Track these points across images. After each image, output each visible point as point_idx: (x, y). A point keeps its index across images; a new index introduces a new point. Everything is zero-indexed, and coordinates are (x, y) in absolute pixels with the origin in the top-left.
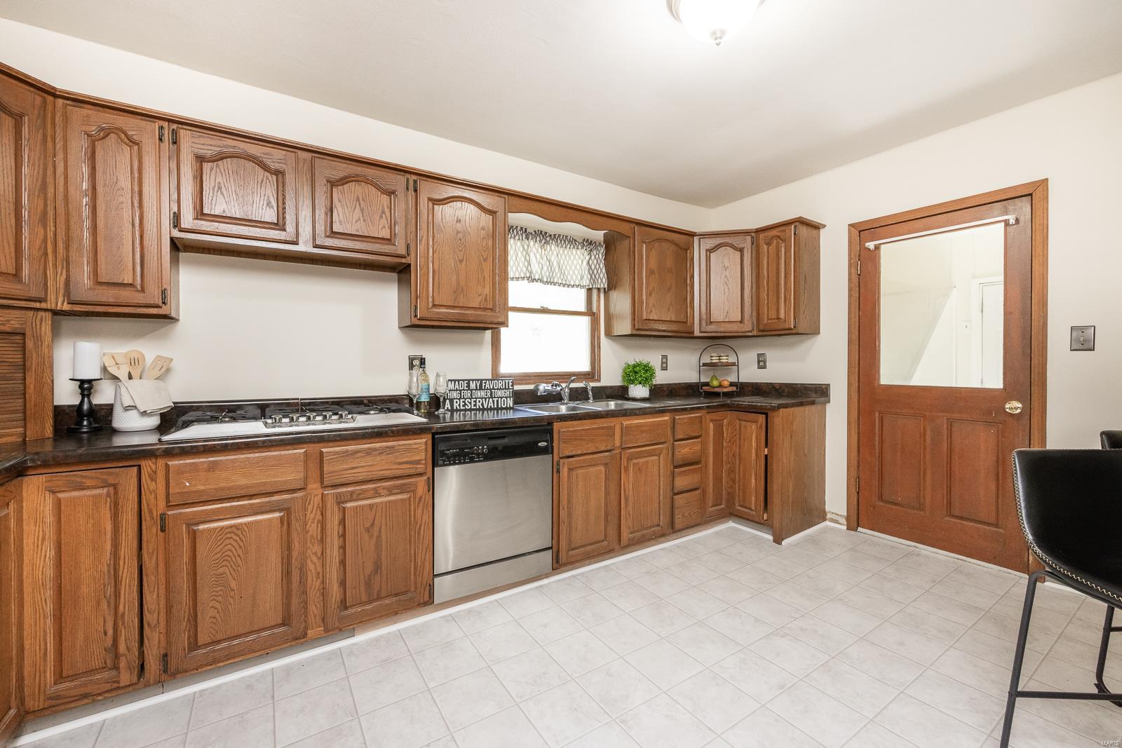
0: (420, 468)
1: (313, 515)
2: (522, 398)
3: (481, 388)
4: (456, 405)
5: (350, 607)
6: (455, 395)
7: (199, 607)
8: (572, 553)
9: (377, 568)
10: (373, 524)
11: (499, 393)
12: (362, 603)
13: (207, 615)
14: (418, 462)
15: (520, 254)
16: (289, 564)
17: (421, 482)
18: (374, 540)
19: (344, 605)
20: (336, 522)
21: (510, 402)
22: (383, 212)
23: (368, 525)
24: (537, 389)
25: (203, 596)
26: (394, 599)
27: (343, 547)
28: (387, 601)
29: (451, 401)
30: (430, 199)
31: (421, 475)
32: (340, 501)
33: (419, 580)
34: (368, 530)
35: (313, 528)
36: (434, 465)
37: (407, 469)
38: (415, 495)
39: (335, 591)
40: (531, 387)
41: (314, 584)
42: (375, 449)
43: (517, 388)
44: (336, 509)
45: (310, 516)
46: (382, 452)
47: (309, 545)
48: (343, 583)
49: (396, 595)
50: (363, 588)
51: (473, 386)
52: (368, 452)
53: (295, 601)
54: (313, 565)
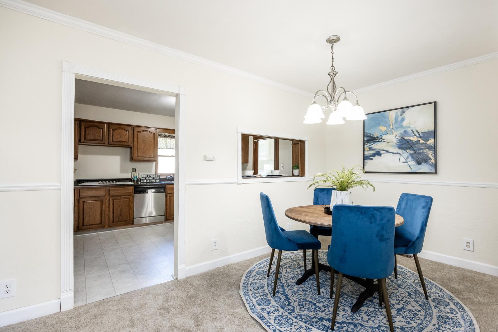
0: (131, 194)
1: (107, 202)
2: (161, 180)
3: (151, 177)
4: (144, 181)
5: (115, 222)
6: (144, 178)
7: (85, 218)
8: (170, 217)
9: (120, 215)
10: (120, 205)
11: (156, 178)
12: (117, 222)
13: (86, 219)
14: (131, 192)
15: (164, 142)
16: (102, 212)
17: (131, 197)
18: (120, 208)
19: (113, 222)
20: (112, 204)
21: (159, 181)
22: (125, 135)
23: (119, 205)
24: (167, 177)
25: (85, 216)
26: (124, 222)
27: (113, 209)
28: (123, 222)
29: (143, 180)
30: (137, 131)
31: (131, 195)
32: (113, 200)
33: (130, 219)
34: (119, 206)
35: (107, 205)
36: (134, 193)
37: (128, 194)
38: (130, 200)
39: (111, 219)
40: (165, 177)
41: (107, 217)
42: (121, 189)
43: (160, 177)
44: (112, 201)
45: (106, 202)
46: (122, 190)
47: (106, 208)
48: (113, 217)
49: (125, 221)
50: (117, 218)
51: (149, 176)
52: (119, 190)
53: (103, 219)
54: (107, 213)
